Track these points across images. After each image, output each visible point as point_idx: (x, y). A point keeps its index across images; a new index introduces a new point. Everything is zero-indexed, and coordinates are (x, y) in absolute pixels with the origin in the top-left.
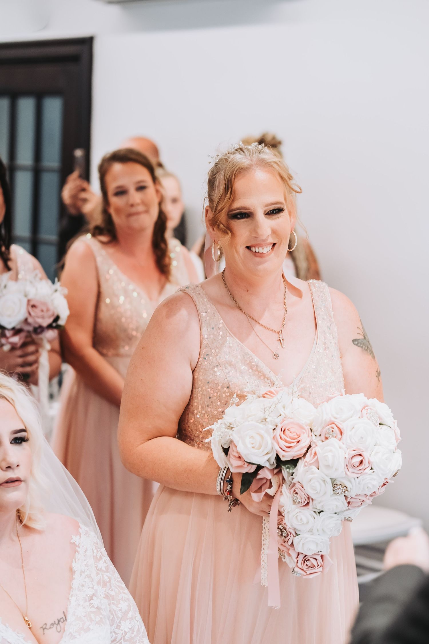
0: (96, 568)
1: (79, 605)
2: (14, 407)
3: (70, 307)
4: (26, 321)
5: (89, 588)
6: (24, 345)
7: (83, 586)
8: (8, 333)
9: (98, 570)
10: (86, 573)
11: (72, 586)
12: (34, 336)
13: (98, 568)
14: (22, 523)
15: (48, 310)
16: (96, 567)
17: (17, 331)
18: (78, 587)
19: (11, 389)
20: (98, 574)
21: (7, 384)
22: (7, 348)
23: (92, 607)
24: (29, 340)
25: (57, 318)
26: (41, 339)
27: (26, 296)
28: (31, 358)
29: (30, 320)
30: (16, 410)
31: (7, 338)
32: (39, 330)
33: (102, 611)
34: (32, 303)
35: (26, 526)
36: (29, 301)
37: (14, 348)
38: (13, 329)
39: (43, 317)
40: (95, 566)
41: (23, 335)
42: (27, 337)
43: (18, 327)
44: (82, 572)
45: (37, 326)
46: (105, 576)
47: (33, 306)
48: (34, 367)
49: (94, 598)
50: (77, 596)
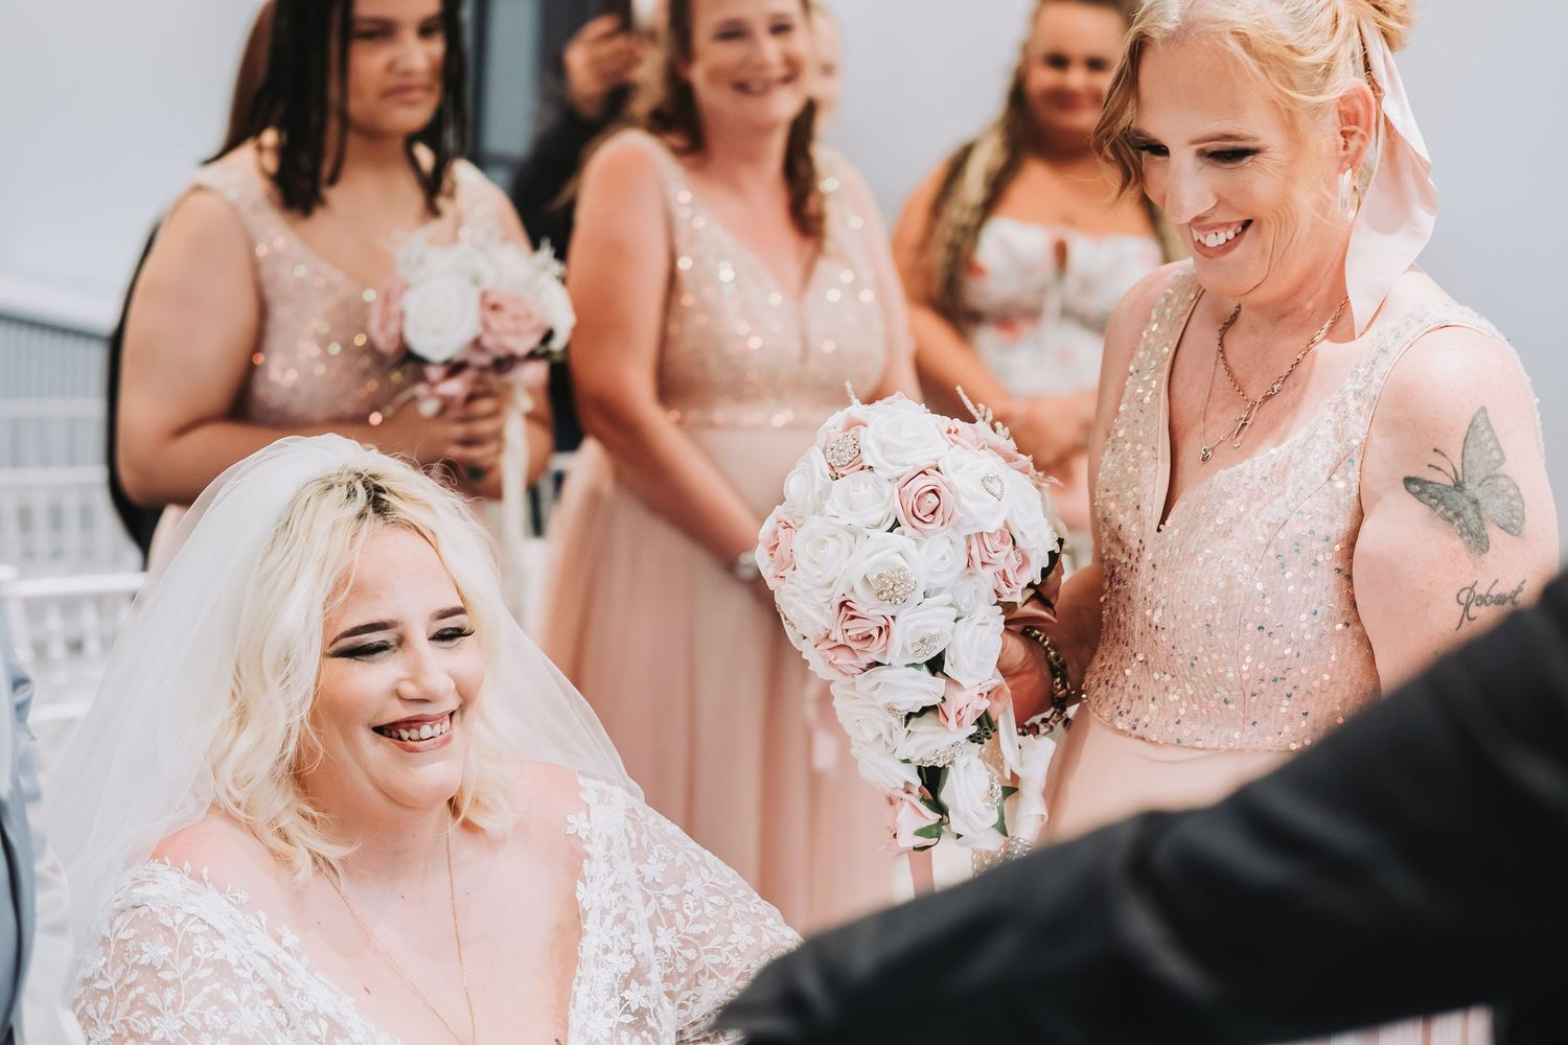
0: (643, 882)
1: (596, 1007)
2: (437, 552)
3: (578, 309)
4: (477, 344)
5: (622, 952)
6: (471, 398)
7: (607, 951)
8: (434, 373)
9: (646, 885)
10: (614, 912)
11: (580, 955)
12: (491, 378)
13: (646, 881)
14: (458, 816)
15: (529, 316)
16: (642, 879)
17: (454, 368)
18: (597, 955)
19: (427, 506)
20: (647, 899)
21: (419, 493)
22: (429, 408)
23: (624, 1013)
24: (480, 388)
25: (548, 336)
26: (509, 387)
27: (476, 281)
28: (484, 427)
29: (488, 341)
30: (440, 557)
31: (433, 385)
32: (505, 363)
33: (650, 1017)
34: (492, 299)
35: (468, 826)
36: (484, 295)
37: (446, 404)
38: (447, 363)
39: (517, 333)
40: (639, 879)
41: (469, 375)
42: (478, 381)
43: (459, 357)
44: (605, 911)
45: (502, 353)
46: (665, 899)
47: (495, 307)
48: (490, 448)
49: (634, 984)
50: (591, 981)
